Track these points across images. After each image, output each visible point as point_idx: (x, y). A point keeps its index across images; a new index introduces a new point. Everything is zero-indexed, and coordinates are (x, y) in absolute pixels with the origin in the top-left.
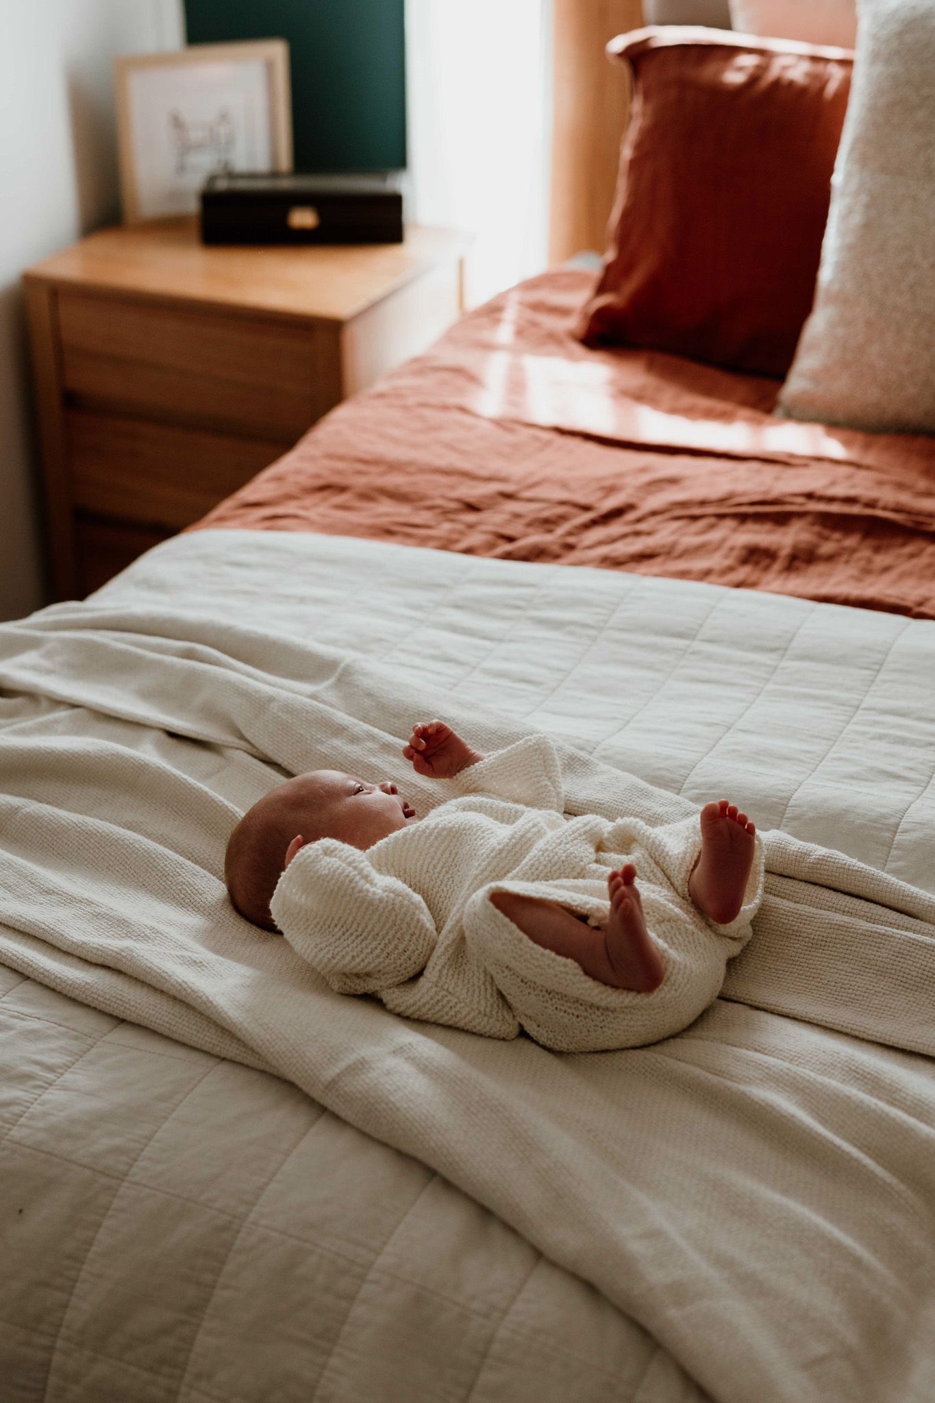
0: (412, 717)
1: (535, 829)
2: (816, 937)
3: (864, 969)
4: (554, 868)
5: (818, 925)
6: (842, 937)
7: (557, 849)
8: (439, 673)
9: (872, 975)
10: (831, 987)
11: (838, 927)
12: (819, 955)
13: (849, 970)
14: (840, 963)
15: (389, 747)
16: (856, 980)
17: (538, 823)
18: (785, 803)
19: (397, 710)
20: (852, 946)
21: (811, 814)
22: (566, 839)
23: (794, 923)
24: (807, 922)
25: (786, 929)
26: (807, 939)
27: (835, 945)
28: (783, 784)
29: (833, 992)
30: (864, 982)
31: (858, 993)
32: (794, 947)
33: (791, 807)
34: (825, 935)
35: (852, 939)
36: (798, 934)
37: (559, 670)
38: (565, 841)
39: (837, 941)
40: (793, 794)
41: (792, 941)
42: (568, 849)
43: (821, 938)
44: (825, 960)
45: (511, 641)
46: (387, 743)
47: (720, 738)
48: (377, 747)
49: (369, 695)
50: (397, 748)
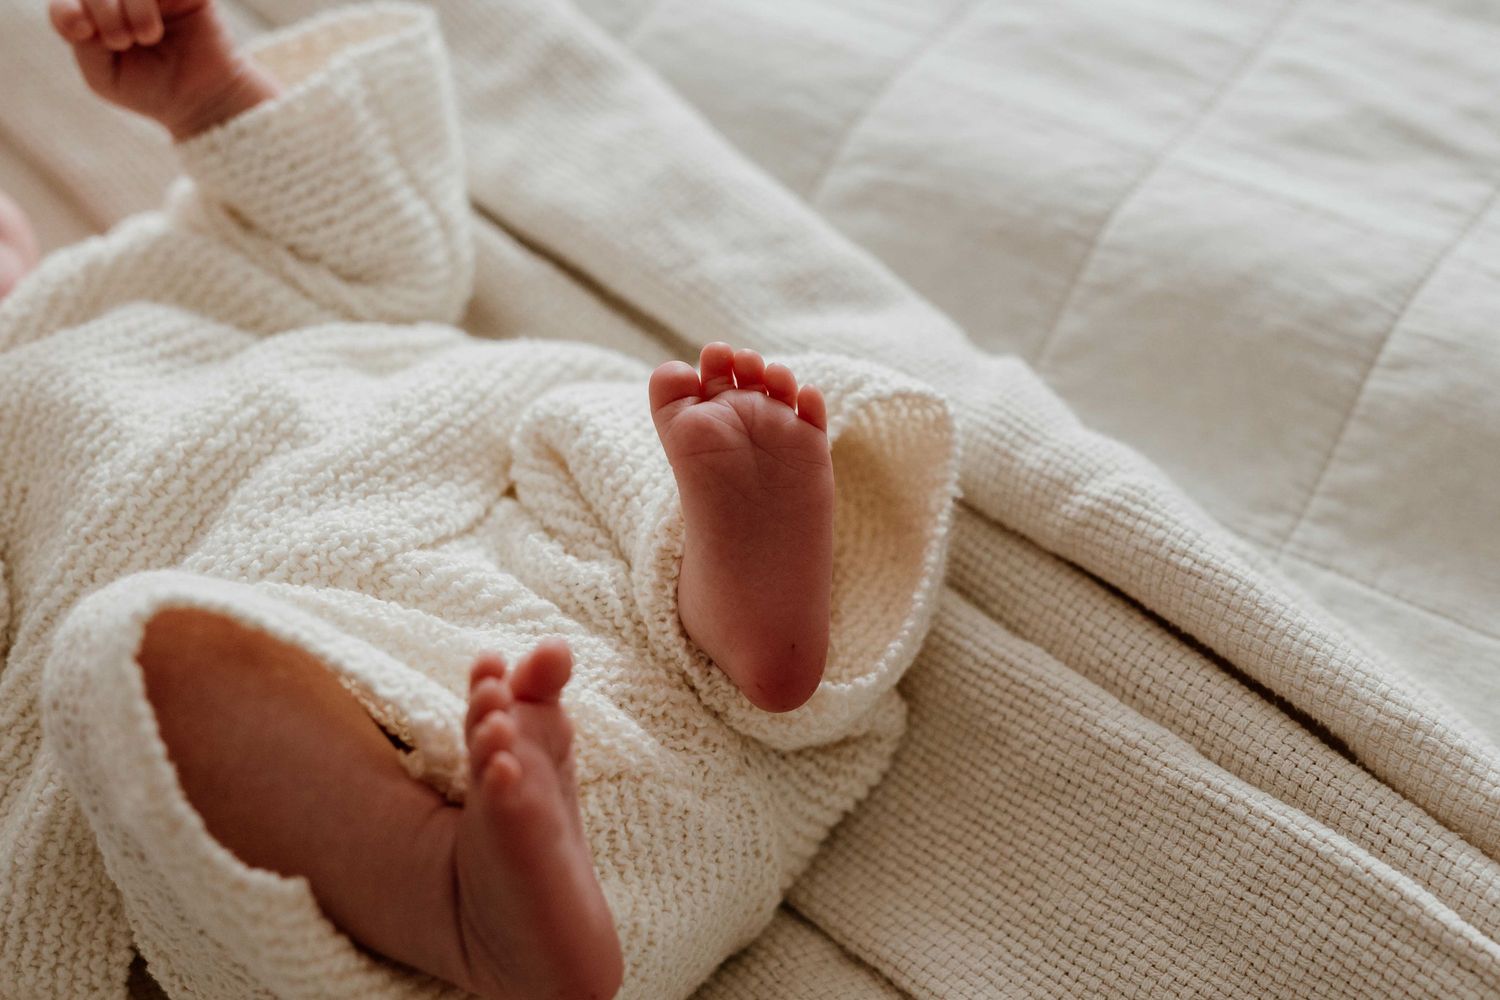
2: (1044, 762)
5: (1053, 724)
6: (1109, 782)
9: (1175, 925)
10: (1059, 931)
11: (1102, 750)
12: (1046, 815)
13: (1116, 889)
14: (1094, 859)
16: (1130, 926)
18: (1091, 235)
20: (1134, 818)
23: (992, 703)
24: (1028, 709)
25: (973, 715)
26: (1022, 760)
27: (1090, 800)
29: (1061, 948)
31: (1127, 971)
32: (987, 773)
36: (1002, 736)
39: (1095, 790)
41: (984, 753)
43: (1054, 766)
44: (1058, 836)
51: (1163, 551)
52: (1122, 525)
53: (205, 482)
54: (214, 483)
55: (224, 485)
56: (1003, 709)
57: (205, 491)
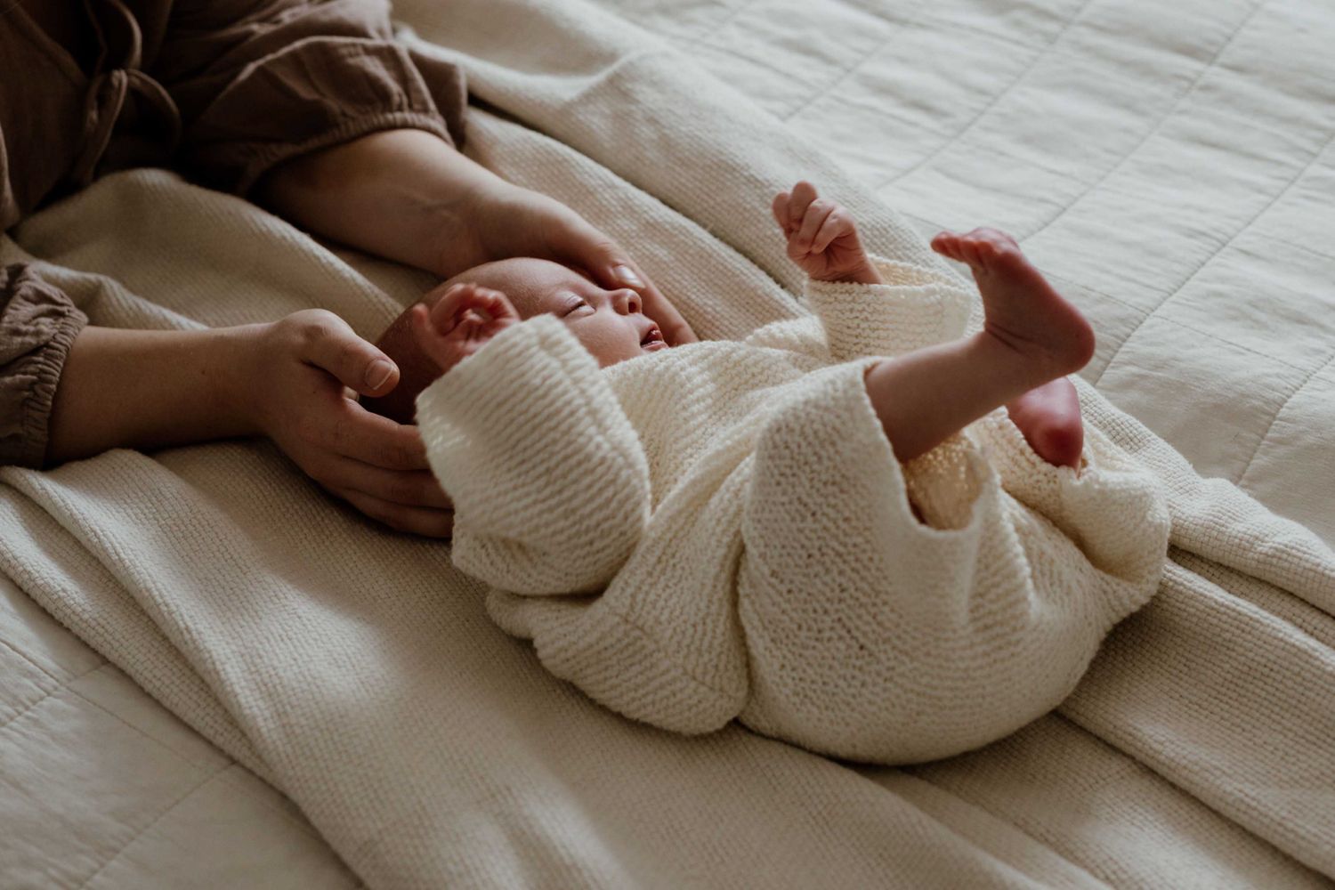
0: (708, 169)
2: (1257, 659)
3: (1323, 736)
8: (788, 76)
12: (1258, 691)
13: (1301, 732)
14: (1287, 715)
15: (655, 228)
18: (1273, 412)
19: (687, 153)
20: (1311, 690)
21: (1310, 439)
23: (1226, 626)
25: (1214, 634)
26: (1243, 659)
27: (1284, 680)
28: (1278, 376)
30: (1321, 760)
32: (1222, 668)
33: (1281, 419)
34: (1272, 658)
35: (1314, 679)
36: (1231, 645)
37: (982, 92)
39: (1288, 674)
40: (1289, 397)
41: (1220, 657)
43: (1263, 661)
44: (1266, 703)
45: (921, 26)
46: (651, 221)
47: (1203, 264)
48: (634, 228)
49: (652, 120)
50: (666, 230)
51: (1320, 569)
56: (1232, 629)
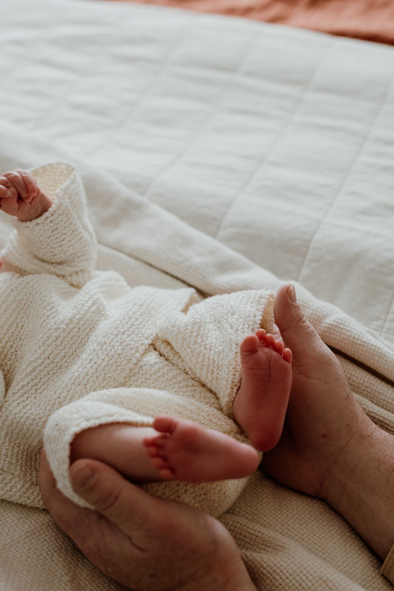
1: (94, 308)
4: (111, 362)
7: (114, 342)
17: (98, 299)
18: (307, 245)
22: (123, 328)
28: (306, 225)
33: (311, 249)
38: (122, 330)
42: (125, 341)
52: (338, 331)
53: (82, 329)
54: (85, 329)
55: (88, 330)
57: (83, 332)
